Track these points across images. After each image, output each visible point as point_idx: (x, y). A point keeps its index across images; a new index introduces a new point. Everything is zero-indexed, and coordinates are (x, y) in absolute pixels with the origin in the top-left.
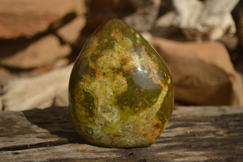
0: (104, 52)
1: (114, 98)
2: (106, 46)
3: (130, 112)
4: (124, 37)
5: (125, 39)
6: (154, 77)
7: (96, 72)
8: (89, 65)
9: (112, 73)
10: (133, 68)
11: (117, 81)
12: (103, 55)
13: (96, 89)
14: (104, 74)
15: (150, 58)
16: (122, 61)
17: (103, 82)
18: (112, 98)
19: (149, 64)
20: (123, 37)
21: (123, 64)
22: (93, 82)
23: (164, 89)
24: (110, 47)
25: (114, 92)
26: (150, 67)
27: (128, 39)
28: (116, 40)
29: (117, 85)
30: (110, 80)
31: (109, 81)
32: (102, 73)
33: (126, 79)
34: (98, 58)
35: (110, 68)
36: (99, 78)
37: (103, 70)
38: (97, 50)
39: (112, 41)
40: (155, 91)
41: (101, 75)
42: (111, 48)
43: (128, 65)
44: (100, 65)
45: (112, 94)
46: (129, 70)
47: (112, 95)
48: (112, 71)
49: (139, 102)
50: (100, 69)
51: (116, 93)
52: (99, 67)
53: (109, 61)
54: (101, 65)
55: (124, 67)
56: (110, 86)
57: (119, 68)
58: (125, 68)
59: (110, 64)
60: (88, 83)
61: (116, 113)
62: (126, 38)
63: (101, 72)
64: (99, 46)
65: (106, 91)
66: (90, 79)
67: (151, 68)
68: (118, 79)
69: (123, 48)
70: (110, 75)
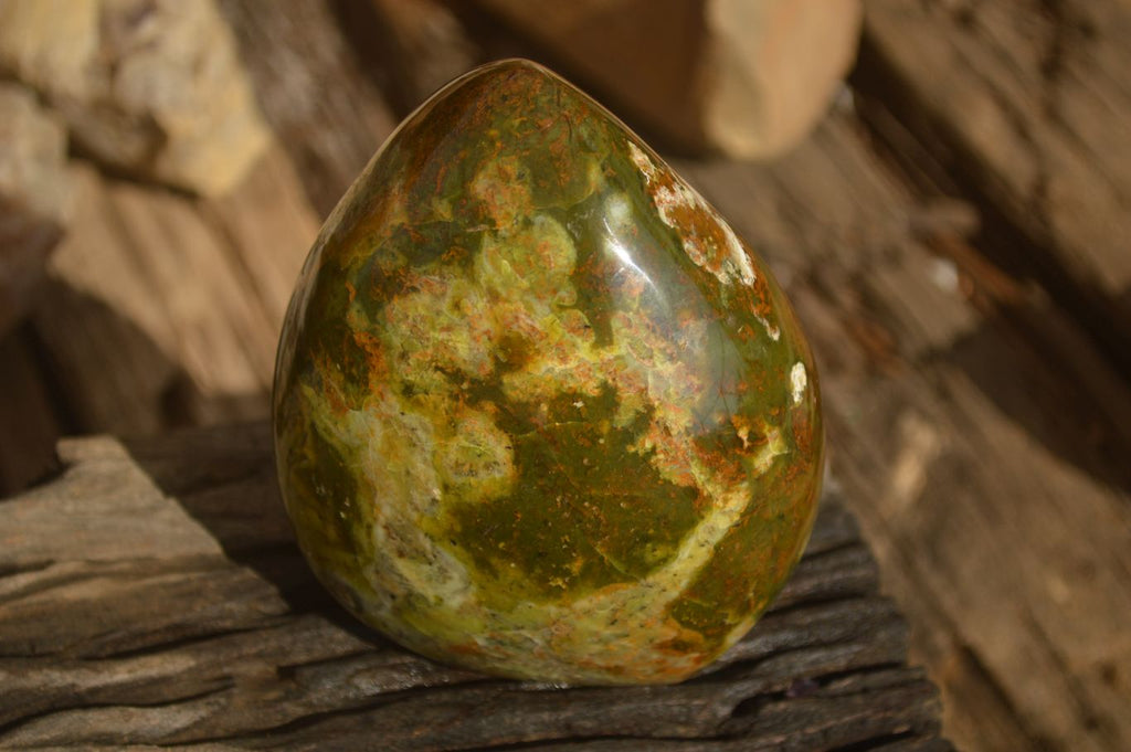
0: (425, 272)
1: (448, 512)
2: (437, 240)
3: (522, 587)
4: (540, 212)
5: (543, 224)
6: (665, 452)
7: (374, 367)
8: (345, 315)
9: (447, 394)
10: (553, 393)
11: (467, 440)
12: (415, 289)
13: (368, 446)
14: (408, 390)
15: (663, 345)
16: (502, 349)
17: (400, 428)
18: (435, 509)
19: (650, 380)
20: (531, 213)
21: (507, 363)
22: (353, 409)
23: (720, 503)
24: (458, 257)
25: (446, 488)
26: (651, 394)
27: (558, 227)
28: (492, 223)
29: (464, 460)
30: (432, 428)
31: (426, 430)
32: (399, 380)
33: (512, 441)
34: (390, 298)
35: (437, 368)
36: (383, 399)
37: (403, 366)
38: (395, 250)
39: (472, 224)
40: (665, 517)
41: (395, 393)
42: (460, 264)
43: (529, 373)
44: (394, 338)
45: (437, 493)
46: (527, 403)
47: (438, 498)
48: (447, 386)
49: (572, 557)
50: (391, 356)
51: (457, 495)
52: (389, 347)
53: (438, 327)
54: (397, 341)
55: (506, 379)
56: (429, 456)
57: (482, 378)
58: (515, 388)
59: (441, 348)
60: (333, 407)
61: (455, 575)
62: (550, 220)
63: (396, 377)
64: (406, 230)
65: (412, 471)
66: (344, 390)
67: (656, 403)
68: (472, 435)
69: (520, 279)
70: (434, 403)
